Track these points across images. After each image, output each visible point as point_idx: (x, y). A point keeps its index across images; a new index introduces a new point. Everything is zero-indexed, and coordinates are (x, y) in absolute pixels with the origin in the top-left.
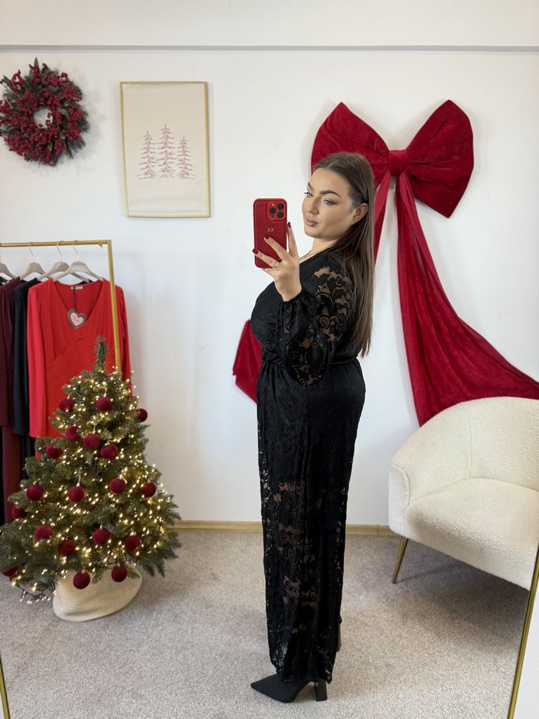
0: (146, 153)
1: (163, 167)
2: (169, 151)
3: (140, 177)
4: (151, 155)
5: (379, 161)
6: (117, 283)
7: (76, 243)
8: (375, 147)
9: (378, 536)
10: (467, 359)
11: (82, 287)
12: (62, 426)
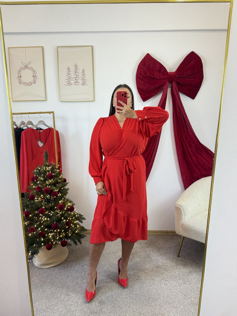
0: (68, 75)
1: (75, 81)
2: (77, 74)
3: (65, 85)
4: (70, 76)
5: (164, 77)
6: (56, 129)
7: (40, 113)
8: (162, 71)
9: (167, 235)
10: (202, 158)
11: (42, 131)
12: (34, 187)
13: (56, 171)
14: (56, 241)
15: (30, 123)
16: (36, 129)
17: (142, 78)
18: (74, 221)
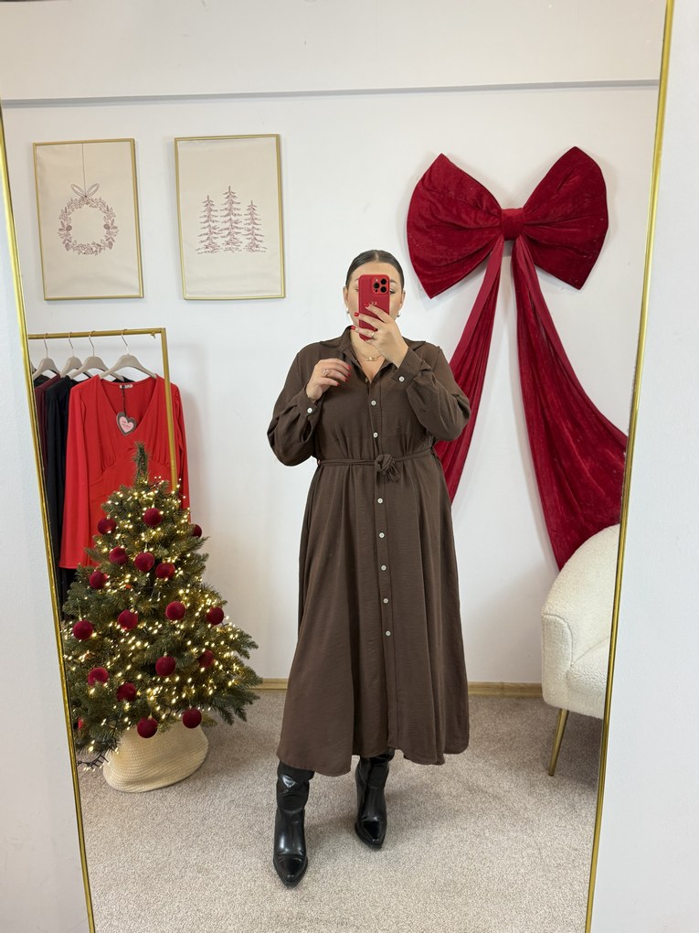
0: (207, 221)
1: (228, 239)
2: (234, 218)
3: (199, 251)
4: (213, 225)
5: (489, 223)
6: (173, 380)
7: (126, 333)
8: (484, 206)
9: (503, 696)
11: (131, 386)
12: (105, 550)
13: (170, 504)
14: (168, 711)
15: (96, 362)
16: (115, 381)
17: (424, 226)
18: (224, 651)
